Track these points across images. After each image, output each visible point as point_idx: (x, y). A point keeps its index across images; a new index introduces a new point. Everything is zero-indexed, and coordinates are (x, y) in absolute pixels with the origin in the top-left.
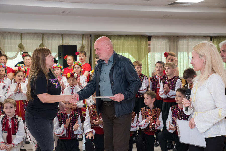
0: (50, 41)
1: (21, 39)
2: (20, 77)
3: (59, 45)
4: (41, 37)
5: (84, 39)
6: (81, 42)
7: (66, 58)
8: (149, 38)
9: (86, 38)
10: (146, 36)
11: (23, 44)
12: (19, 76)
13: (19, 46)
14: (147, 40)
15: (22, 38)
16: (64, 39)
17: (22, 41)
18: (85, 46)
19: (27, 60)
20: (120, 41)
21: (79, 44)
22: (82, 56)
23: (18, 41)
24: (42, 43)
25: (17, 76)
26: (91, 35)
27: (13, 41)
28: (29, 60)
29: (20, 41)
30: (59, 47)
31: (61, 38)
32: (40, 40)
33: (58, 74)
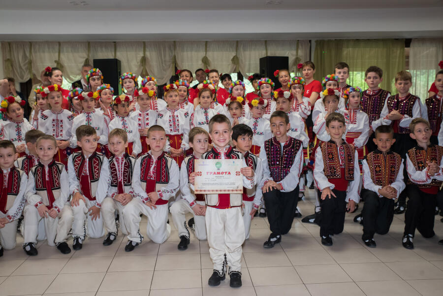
0: (247, 53)
1: (206, 51)
2: (206, 99)
3: (261, 57)
4: (235, 45)
5: (300, 47)
6: (294, 52)
7: (278, 74)
8: (408, 42)
9: (302, 46)
10: (403, 39)
11: (209, 58)
12: (204, 98)
13: (203, 61)
14: (404, 46)
15: (208, 49)
16: (269, 48)
17: (208, 53)
18: (301, 58)
19: (213, 77)
20: (357, 49)
21: (292, 55)
22: (308, 70)
23: (202, 54)
24: (236, 56)
25: (201, 98)
26: (310, 41)
27: (194, 53)
28: (216, 77)
29: (205, 53)
30: (262, 60)
31: (265, 47)
32: (233, 51)
33: (267, 94)
